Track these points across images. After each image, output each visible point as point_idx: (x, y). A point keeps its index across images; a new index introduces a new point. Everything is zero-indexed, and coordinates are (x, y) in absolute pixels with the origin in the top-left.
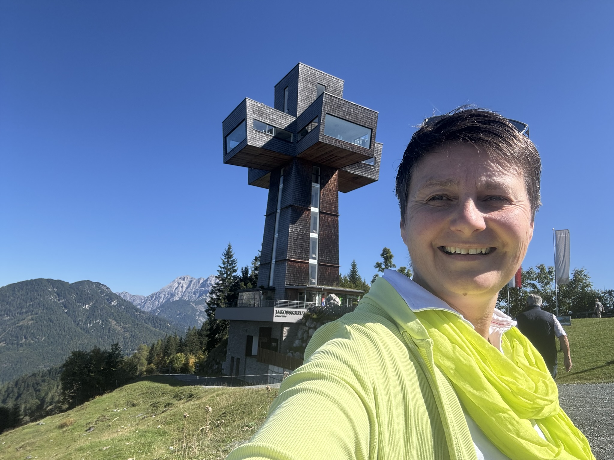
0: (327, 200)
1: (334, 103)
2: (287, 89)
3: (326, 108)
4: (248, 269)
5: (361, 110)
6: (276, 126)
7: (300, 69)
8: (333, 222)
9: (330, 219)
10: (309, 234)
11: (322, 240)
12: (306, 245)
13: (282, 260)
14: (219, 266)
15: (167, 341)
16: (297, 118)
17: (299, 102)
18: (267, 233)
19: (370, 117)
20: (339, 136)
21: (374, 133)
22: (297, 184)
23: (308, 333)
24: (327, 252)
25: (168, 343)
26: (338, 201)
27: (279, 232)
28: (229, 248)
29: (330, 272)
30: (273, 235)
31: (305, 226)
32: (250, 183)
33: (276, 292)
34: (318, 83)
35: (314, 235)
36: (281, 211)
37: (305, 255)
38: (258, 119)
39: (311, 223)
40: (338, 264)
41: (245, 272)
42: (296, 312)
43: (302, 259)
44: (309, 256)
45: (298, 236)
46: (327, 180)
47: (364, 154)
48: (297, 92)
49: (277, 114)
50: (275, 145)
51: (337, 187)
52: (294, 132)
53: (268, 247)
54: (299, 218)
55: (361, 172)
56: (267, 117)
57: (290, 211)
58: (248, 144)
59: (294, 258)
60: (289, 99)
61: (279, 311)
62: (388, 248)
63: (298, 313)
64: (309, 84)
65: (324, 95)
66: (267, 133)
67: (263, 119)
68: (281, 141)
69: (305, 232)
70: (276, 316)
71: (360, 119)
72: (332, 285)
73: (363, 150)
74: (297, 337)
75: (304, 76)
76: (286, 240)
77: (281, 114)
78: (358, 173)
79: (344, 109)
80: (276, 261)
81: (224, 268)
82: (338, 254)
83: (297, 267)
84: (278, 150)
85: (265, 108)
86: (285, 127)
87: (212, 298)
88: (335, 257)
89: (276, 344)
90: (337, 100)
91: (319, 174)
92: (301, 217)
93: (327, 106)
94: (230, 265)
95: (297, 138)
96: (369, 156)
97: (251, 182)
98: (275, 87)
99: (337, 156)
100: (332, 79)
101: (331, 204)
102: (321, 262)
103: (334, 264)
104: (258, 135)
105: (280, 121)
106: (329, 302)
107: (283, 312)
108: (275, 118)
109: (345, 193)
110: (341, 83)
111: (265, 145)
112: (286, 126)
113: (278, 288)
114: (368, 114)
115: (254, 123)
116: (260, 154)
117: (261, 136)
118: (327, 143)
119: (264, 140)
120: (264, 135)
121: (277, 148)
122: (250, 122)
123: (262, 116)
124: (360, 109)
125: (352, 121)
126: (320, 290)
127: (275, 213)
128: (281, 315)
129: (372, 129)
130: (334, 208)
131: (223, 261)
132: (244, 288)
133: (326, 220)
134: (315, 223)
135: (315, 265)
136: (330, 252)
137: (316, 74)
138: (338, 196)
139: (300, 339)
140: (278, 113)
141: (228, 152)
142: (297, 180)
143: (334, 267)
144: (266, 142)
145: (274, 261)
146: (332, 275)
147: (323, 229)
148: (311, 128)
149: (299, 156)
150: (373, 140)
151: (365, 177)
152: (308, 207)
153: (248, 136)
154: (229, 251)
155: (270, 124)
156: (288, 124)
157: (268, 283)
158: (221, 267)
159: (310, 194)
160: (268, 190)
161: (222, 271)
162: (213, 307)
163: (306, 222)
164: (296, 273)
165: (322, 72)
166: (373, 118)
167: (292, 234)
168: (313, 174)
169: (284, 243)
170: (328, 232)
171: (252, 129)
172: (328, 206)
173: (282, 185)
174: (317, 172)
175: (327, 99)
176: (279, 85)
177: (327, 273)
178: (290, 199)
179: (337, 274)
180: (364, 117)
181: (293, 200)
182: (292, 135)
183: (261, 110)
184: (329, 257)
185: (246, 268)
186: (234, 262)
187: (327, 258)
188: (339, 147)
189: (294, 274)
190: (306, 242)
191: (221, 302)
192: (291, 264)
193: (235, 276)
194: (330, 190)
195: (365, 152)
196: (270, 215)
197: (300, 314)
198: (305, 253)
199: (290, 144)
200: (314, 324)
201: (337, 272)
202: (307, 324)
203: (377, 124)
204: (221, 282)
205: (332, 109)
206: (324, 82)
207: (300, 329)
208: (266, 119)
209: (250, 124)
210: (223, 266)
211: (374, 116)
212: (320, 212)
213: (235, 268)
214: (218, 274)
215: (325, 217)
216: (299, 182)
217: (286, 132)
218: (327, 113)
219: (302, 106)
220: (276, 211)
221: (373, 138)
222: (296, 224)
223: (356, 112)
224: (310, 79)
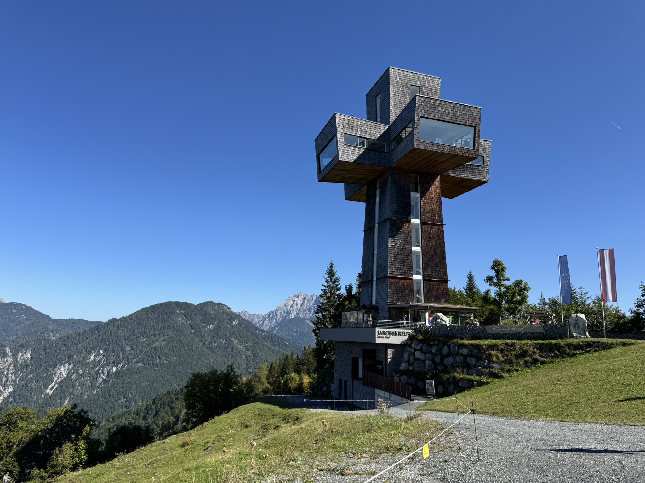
0: (429, 209)
1: (428, 105)
2: (379, 96)
3: (419, 111)
4: (351, 287)
5: (460, 108)
6: (368, 137)
7: (390, 74)
8: (438, 233)
9: (433, 230)
10: (411, 248)
11: (427, 253)
12: (408, 260)
13: (383, 277)
14: (323, 285)
15: (285, 360)
16: (390, 126)
17: (391, 109)
18: (366, 249)
19: (471, 113)
20: (437, 139)
21: (477, 130)
22: (394, 195)
23: (414, 355)
24: (432, 266)
25: (286, 362)
26: (442, 210)
27: (379, 247)
28: (331, 267)
29: (438, 288)
30: (372, 251)
31: (405, 240)
32: (347, 199)
33: (379, 311)
34: (411, 85)
35: (416, 249)
36: (379, 226)
37: (407, 271)
38: (349, 133)
39: (412, 236)
40: (447, 279)
41: (349, 289)
42: (399, 333)
43: (404, 275)
44: (412, 271)
45: (398, 250)
46: (427, 187)
47: (467, 155)
48: (389, 98)
49: (368, 125)
50: (367, 157)
51: (439, 194)
52: (388, 141)
53: (369, 264)
54: (398, 232)
55: (467, 175)
56: (358, 130)
57: (388, 226)
58: (340, 160)
59: (396, 274)
60: (381, 107)
61: (381, 332)
62: (499, 259)
63: (402, 334)
64: (402, 87)
65: (417, 98)
66: (359, 146)
67: (354, 132)
68: (374, 153)
69: (406, 246)
70: (378, 337)
71: (460, 118)
72: (440, 303)
73: (466, 151)
74: (403, 359)
75: (395, 80)
76: (386, 255)
77: (372, 124)
78: (463, 175)
79: (440, 109)
80: (377, 279)
81: (327, 287)
82: (446, 267)
83: (400, 284)
84: (372, 162)
85: (356, 120)
86: (377, 137)
87: (318, 318)
88: (443, 271)
89: (381, 366)
90: (432, 101)
91: (418, 182)
92: (401, 230)
93: (421, 109)
94: (334, 283)
95: (391, 146)
96: (473, 157)
97: (348, 197)
98: (366, 95)
99: (436, 161)
100: (427, 78)
101: (433, 214)
102: (426, 277)
103: (442, 278)
104: (349, 150)
105: (372, 132)
106: (436, 321)
107: (385, 332)
108: (366, 129)
109: (451, 199)
110: (438, 81)
111: (357, 158)
112: (379, 135)
113: (380, 307)
114: (469, 111)
115: (345, 139)
116: (353, 168)
117: (352, 150)
118: (423, 148)
119: (356, 153)
120: (356, 149)
121: (370, 160)
122: (340, 138)
123: (352, 129)
124: (459, 106)
125: (450, 121)
126: (426, 309)
127: (373, 227)
128: (384, 336)
129: (475, 127)
130: (438, 217)
131: (326, 279)
132: (349, 306)
133: (429, 231)
134: (417, 235)
135: (420, 280)
136: (436, 265)
137: (409, 76)
138: (441, 203)
139: (406, 362)
140: (369, 123)
141: (321, 170)
142: (394, 191)
143: (442, 281)
144: (358, 156)
145: (375, 278)
146: (440, 291)
147: (426, 241)
148: (405, 134)
149: (394, 166)
150: (477, 139)
151: (473, 180)
152: (407, 218)
153: (339, 152)
154: (331, 269)
155: (361, 136)
156: (381, 134)
157: (370, 301)
158: (325, 286)
159: (410, 205)
160: (365, 203)
161: (326, 290)
162: (320, 326)
163: (406, 235)
164: (399, 290)
165: (415, 72)
166: (475, 114)
167: (392, 249)
168: (411, 183)
169: (384, 258)
170: (432, 244)
171: (342, 144)
172: (430, 215)
173: (379, 198)
174: (416, 179)
175: (420, 101)
176: (370, 93)
177: (435, 289)
178: (387, 212)
179: (447, 289)
180: (465, 114)
181: (391, 213)
182: (386, 145)
183: (352, 123)
184: (435, 271)
185: (349, 286)
186: (337, 280)
187: (433, 273)
188: (437, 151)
189: (396, 292)
190: (408, 256)
191: (327, 322)
192: (393, 281)
193: (339, 294)
194: (432, 198)
195: (468, 153)
196: (369, 230)
197: (405, 335)
198: (408, 269)
199: (384, 155)
200: (420, 346)
201: (446, 287)
202: (413, 345)
203: (480, 121)
204: (326, 301)
205: (427, 112)
206: (418, 83)
207: (405, 351)
208: (357, 131)
209: (341, 140)
210: (326, 284)
211: (476, 112)
212: (422, 223)
213: (339, 286)
214: (321, 292)
215: (428, 228)
216: (396, 193)
217: (379, 142)
218: (421, 117)
219: (395, 112)
220: (374, 226)
221: (476, 137)
222: (395, 239)
223: (454, 110)
224: (402, 82)
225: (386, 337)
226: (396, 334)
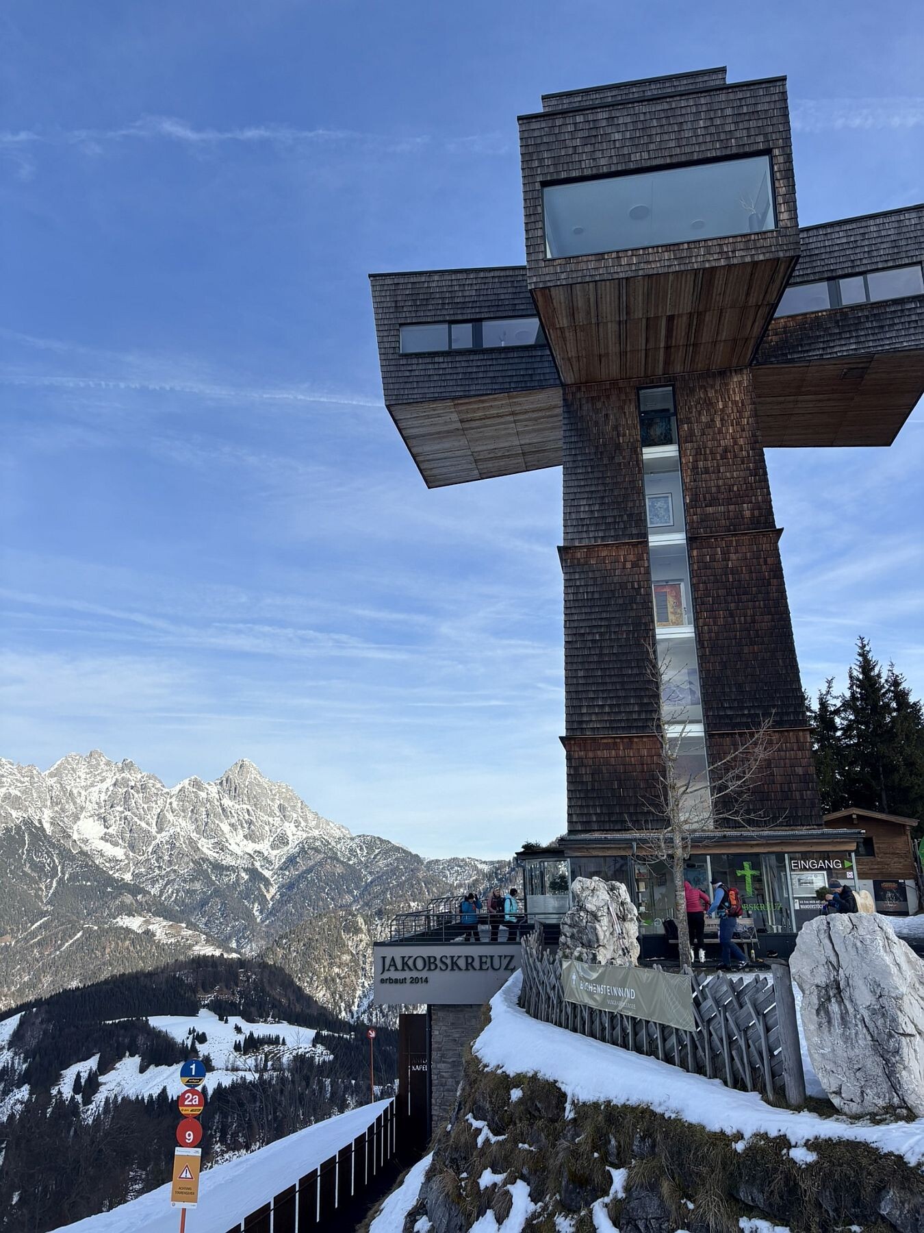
1: (567, 136)
3: (535, 168)
6: (478, 316)
8: (755, 565)
9: (737, 556)
10: (652, 632)
12: (640, 674)
24: (738, 685)
29: (768, 761)
35: (674, 632)
37: (640, 712)
38: (415, 320)
42: (469, 960)
43: (627, 730)
45: (602, 648)
49: (480, 280)
50: (481, 375)
51: (753, 434)
58: (388, 404)
59: (594, 730)
61: (393, 960)
63: (481, 963)
65: (522, 127)
67: (432, 313)
68: (502, 356)
69: (629, 628)
70: (383, 981)
71: (699, 140)
77: (492, 274)
78: (843, 348)
79: (615, 136)
83: (613, 761)
88: (784, 698)
90: (580, 119)
91: (673, 410)
93: (542, 159)
96: (779, 260)
101: (735, 501)
102: (718, 727)
104: (417, 367)
105: (492, 297)
107: (410, 962)
108: (473, 293)
117: (428, 366)
118: (564, 282)
119: (441, 372)
120: (440, 359)
121: (489, 381)
122: (386, 340)
123: (424, 305)
124: (690, 103)
128: (407, 974)
129: (768, 152)
130: (752, 509)
133: (720, 565)
135: (695, 740)
136: (755, 678)
138: (762, 465)
140: (481, 274)
146: (777, 772)
147: (711, 601)
152: (635, 536)
153: (384, 381)
155: (456, 317)
164: (611, 782)
171: (395, 357)
172: (721, 509)
175: (537, 133)
177: (753, 765)
181: (570, 529)
183: (422, 291)
184: (752, 699)
187: (741, 707)
189: (600, 790)
190: (638, 663)
192: (582, 753)
194: (725, 449)
195: (749, 250)
197: (494, 968)
198: (642, 704)
199: (539, 353)
205: (564, 160)
209: (388, 345)
211: (766, 99)
212: (693, 542)
215: (714, 555)
216: (586, 464)
218: (544, 184)
225: (415, 981)
226: (455, 966)
